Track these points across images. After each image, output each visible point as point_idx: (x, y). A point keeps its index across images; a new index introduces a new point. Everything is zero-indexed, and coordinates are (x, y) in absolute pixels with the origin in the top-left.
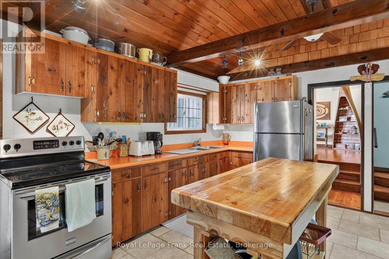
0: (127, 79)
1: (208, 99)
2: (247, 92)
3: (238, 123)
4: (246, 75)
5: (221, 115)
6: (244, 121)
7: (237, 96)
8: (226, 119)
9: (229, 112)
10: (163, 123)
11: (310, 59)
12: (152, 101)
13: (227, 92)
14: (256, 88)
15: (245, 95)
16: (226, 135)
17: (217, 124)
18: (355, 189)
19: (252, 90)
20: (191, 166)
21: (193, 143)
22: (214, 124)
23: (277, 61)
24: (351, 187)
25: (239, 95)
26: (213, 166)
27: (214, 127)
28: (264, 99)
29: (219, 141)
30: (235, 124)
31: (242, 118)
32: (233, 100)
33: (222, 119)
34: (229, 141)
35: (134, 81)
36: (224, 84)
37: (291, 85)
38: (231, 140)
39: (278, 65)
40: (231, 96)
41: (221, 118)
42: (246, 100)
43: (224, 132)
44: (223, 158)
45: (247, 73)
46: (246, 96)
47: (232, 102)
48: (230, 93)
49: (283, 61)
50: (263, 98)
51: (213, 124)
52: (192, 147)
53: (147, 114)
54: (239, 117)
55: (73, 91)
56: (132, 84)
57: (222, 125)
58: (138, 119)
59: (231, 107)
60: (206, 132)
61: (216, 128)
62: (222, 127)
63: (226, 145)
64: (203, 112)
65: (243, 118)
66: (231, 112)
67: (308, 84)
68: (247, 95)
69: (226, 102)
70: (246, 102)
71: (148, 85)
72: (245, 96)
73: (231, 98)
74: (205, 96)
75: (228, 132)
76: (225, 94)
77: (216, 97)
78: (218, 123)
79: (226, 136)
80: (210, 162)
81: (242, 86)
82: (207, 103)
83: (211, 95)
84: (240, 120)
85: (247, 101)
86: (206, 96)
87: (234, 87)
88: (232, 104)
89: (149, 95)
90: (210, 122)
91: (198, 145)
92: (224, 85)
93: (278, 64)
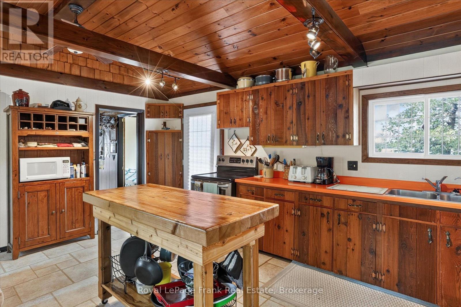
0: (277, 104)
12: (306, 120)
35: (283, 104)
53: (300, 136)
55: (237, 124)
56: (281, 107)
58: (288, 142)
71: (300, 104)
89: (303, 114)
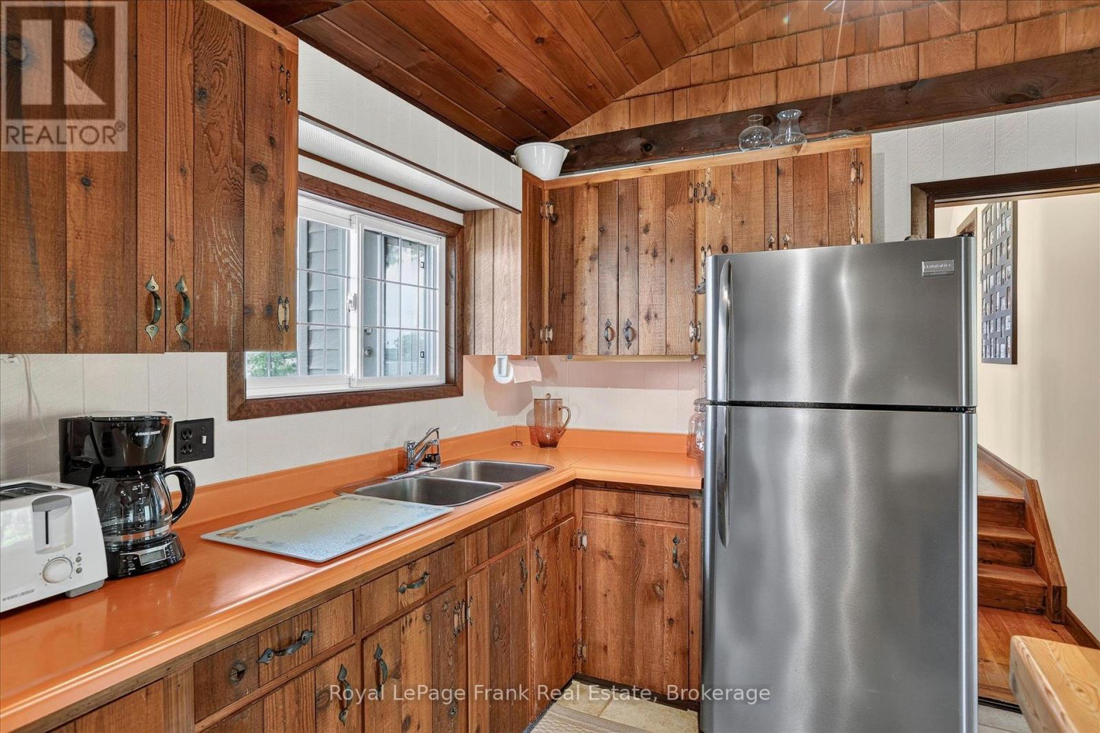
1: (469, 244)
2: (649, 214)
3: (607, 354)
4: (637, 143)
5: (531, 317)
6: (634, 343)
7: (602, 231)
8: (550, 334)
9: (566, 302)
10: (221, 358)
11: (922, 76)
13: (554, 214)
14: (691, 195)
15: (642, 225)
16: (548, 404)
17: (512, 358)
18: (1026, 598)
19: (673, 204)
20: (387, 623)
21: (400, 450)
22: (497, 357)
23: (773, 84)
24: (1010, 594)
25: (612, 226)
26: (504, 582)
27: (500, 372)
28: (729, 243)
29: (517, 429)
30: (590, 358)
31: (627, 329)
32: (584, 252)
33: (536, 332)
34: (560, 431)
36: (544, 180)
37: (858, 178)
38: (569, 426)
39: (779, 103)
40: (576, 232)
41: (532, 330)
42: (642, 251)
43: (539, 393)
44: (549, 527)
45: (640, 136)
46: (646, 230)
47: (577, 261)
48: (568, 216)
49: (800, 82)
50: (725, 238)
51: (494, 356)
52: (393, 474)
54: (614, 326)
57: (531, 362)
59: (577, 283)
60: (461, 394)
61: (507, 375)
62: (531, 371)
63: (549, 449)
64: (447, 304)
65: (630, 332)
66: (577, 303)
67: (912, 185)
68: (651, 228)
69: (552, 258)
70: (646, 260)
72: (641, 230)
73: (576, 242)
74: (459, 228)
75: (555, 392)
76: (546, 223)
77: (507, 231)
78: (519, 353)
79: (548, 407)
80: (492, 561)
81: (622, 190)
82: (468, 263)
83: (483, 225)
84: (615, 338)
85: (649, 256)
86: (462, 227)
87: (588, 193)
88: (579, 266)
90: (481, 347)
91: (425, 460)
92: (542, 182)
93: (777, 97)
